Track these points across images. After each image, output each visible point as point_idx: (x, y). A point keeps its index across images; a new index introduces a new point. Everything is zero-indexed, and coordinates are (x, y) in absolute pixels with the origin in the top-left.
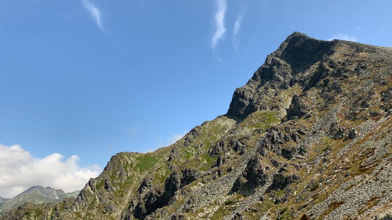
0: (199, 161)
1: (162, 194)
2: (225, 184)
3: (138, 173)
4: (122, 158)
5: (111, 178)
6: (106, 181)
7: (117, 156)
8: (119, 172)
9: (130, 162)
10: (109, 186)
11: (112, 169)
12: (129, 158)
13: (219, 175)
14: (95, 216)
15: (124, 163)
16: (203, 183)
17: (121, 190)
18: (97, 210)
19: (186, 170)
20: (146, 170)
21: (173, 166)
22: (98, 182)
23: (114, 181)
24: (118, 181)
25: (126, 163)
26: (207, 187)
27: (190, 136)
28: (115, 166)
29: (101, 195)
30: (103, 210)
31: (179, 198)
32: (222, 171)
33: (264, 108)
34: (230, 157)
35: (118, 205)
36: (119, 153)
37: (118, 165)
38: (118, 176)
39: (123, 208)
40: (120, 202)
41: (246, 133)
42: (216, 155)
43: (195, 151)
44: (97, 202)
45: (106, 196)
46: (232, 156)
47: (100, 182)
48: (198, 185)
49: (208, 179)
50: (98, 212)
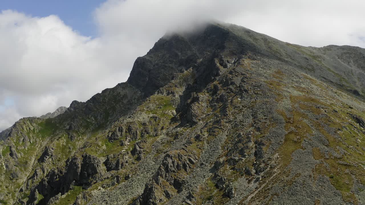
0: (99, 146)
1: (64, 174)
2: (123, 194)
3: (39, 140)
4: (25, 124)
5: (15, 145)
6: (10, 147)
7: (20, 122)
8: (23, 138)
9: (32, 129)
10: (14, 153)
11: (16, 135)
12: (31, 124)
13: (118, 182)
14: (4, 182)
15: (26, 129)
16: (103, 188)
17: (25, 157)
18: (5, 177)
19: (86, 156)
20: (48, 137)
21: (73, 135)
22: (4, 148)
23: (19, 148)
24: (22, 147)
25: (28, 129)
26: (107, 195)
27: (90, 105)
28: (18, 132)
29: (7, 161)
30: (10, 176)
31: (82, 203)
32: (121, 178)
33: (161, 93)
34: (128, 161)
35: (24, 172)
36: (22, 119)
37: (21, 132)
38: (21, 143)
39: (28, 175)
40: (25, 169)
41: (144, 118)
42: (115, 140)
43: (95, 121)
44: (4, 168)
45: (12, 163)
46: (130, 160)
47: (5, 148)
48: (99, 190)
49: (108, 185)
50: (5, 179)
